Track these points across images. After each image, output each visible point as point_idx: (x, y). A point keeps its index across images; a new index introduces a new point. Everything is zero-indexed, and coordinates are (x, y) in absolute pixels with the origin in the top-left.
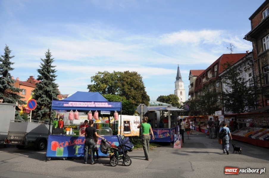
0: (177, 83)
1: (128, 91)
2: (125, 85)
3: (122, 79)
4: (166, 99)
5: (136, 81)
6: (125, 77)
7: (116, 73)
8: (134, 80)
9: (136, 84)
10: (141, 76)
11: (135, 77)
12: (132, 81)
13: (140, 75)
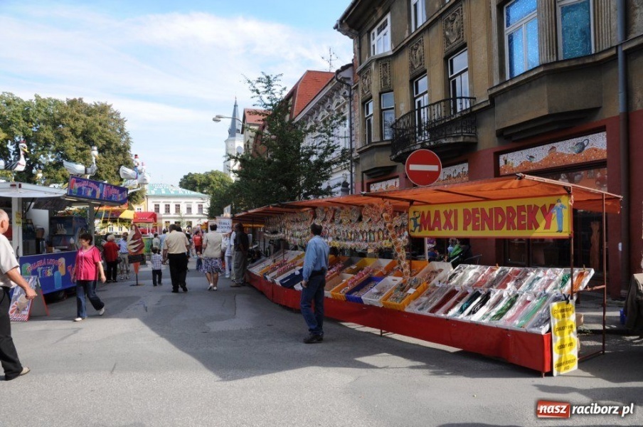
0: (230, 144)
1: (77, 154)
2: (66, 137)
3: (58, 120)
4: (201, 181)
5: (100, 128)
6: (66, 114)
7: (40, 103)
8: (94, 126)
9: (101, 137)
10: (122, 117)
11: (99, 117)
12: (91, 128)
13: (119, 114)
